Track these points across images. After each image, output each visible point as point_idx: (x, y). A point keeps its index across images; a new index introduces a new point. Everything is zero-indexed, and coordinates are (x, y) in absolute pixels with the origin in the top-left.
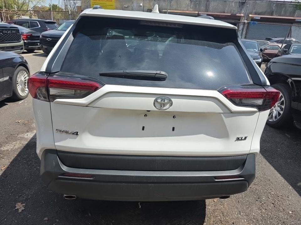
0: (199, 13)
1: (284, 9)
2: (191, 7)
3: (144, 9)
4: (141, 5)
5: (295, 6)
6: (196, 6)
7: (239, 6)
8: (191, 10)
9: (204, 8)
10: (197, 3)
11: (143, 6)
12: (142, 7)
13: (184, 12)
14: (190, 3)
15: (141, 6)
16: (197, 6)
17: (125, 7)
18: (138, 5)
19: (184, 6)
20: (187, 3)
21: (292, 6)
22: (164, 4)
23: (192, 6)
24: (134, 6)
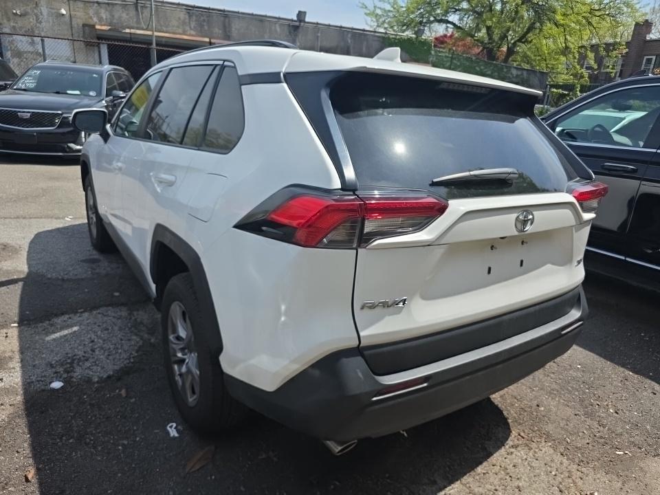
0: (213, 41)
1: (365, 43)
2: (192, 27)
3: (73, 23)
4: (63, 11)
5: (381, 40)
6: (202, 26)
7: (290, 33)
8: (193, 32)
9: (220, 32)
10: (204, 20)
11: (68, 15)
12: (67, 19)
13: (178, 36)
14: (187, 17)
15: (63, 15)
16: (204, 25)
17: (16, 14)
18: (53, 11)
19: (175, 23)
20: (179, 18)
21: (376, 38)
22: (124, 15)
23: (193, 24)
24: (41, 13)
